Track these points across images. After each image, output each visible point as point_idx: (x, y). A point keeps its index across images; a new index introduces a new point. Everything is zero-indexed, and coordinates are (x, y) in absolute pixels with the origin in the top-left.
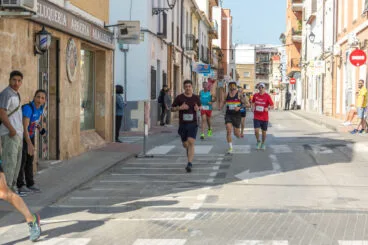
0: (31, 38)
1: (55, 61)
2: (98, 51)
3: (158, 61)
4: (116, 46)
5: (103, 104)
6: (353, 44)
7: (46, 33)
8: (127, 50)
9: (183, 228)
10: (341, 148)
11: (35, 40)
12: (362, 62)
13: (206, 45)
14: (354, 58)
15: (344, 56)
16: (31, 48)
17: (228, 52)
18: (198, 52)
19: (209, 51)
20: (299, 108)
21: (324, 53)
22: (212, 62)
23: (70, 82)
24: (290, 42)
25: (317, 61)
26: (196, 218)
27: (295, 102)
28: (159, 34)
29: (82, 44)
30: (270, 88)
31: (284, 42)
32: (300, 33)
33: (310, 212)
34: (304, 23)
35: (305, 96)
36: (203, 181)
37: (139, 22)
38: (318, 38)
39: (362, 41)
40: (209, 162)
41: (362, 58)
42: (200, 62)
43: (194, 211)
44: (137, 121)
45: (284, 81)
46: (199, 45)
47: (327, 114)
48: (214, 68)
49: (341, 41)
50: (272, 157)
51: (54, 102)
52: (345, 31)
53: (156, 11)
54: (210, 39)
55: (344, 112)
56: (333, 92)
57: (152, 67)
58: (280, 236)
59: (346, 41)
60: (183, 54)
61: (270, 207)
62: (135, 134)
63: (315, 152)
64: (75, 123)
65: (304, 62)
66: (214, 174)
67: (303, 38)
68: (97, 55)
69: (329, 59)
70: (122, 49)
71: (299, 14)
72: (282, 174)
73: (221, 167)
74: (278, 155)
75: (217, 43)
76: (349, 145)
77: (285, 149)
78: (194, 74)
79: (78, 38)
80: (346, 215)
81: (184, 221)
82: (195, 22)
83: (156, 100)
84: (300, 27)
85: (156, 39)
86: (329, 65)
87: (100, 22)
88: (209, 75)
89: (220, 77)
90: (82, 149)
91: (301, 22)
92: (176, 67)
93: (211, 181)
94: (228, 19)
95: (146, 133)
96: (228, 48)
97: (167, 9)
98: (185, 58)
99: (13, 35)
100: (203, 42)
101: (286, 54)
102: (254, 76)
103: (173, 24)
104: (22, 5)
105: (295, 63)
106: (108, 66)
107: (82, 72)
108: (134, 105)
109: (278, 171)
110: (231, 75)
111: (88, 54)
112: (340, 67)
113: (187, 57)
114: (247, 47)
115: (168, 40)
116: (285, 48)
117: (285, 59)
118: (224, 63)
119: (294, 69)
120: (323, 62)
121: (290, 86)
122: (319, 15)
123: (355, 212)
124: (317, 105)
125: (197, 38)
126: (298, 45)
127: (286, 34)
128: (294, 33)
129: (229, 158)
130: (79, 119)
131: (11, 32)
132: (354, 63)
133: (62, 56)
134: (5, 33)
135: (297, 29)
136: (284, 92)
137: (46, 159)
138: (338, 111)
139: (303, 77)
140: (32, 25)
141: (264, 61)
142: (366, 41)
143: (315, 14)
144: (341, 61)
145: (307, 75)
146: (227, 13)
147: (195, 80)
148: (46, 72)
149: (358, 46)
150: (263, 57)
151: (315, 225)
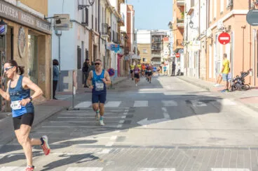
1: (10, 43)
2: (42, 36)
3: (82, 42)
4: (52, 32)
5: (44, 73)
6: (221, 29)
7: (4, 24)
8: (61, 35)
9: (100, 160)
10: (213, 103)
12: (227, 42)
13: (116, 31)
14: (222, 38)
15: (214, 38)
17: (132, 35)
18: (110, 36)
19: (118, 35)
20: (182, 74)
21: (200, 35)
22: (120, 43)
23: (21, 57)
24: (176, 28)
25: (195, 41)
26: (110, 152)
27: (179, 70)
28: (83, 23)
29: (29, 31)
30: (162, 60)
31: (171, 28)
32: (182, 21)
33: (191, 148)
34: (185, 14)
35: (186, 66)
36: (114, 126)
38: (196, 25)
39: (227, 26)
40: (119, 113)
41: (227, 38)
42: (112, 43)
43: (108, 147)
44: (67, 84)
45: (172, 56)
46: (111, 30)
47: (203, 78)
48: (122, 47)
49: (212, 27)
50: (164, 109)
52: (215, 19)
53: (80, 7)
54: (119, 26)
55: (215, 77)
56: (207, 63)
57: (78, 47)
58: (169, 165)
59: (216, 27)
60: (100, 37)
61: (162, 145)
62: (66, 94)
63: (194, 105)
65: (185, 41)
66: (122, 121)
67: (184, 25)
68: (40, 38)
69: (204, 39)
70: (57, 34)
71: (182, 8)
72: (171, 121)
73: (127, 117)
74: (167, 108)
75: (123, 29)
76: (218, 101)
77: (173, 103)
78: (107, 51)
79: (26, 26)
80: (216, 150)
81: (101, 155)
82: (108, 14)
83: (81, 70)
84: (183, 17)
85: (81, 27)
86: (203, 44)
87: (42, 16)
88: (119, 52)
89: (126, 54)
91: (183, 14)
92: (95, 46)
93: (120, 126)
94: (132, 12)
95: (74, 93)
96: (132, 32)
97: (88, 6)
98: (101, 40)
100: (114, 29)
101: (173, 36)
102: (150, 52)
103: (92, 16)
105: (180, 42)
106: (47, 46)
107: (29, 51)
108: (66, 73)
109: (168, 119)
110: (134, 51)
111: (33, 37)
112: (211, 45)
113: (103, 39)
114: (145, 32)
115: (89, 27)
116: (172, 32)
117: (172, 40)
118: (129, 43)
119: (179, 47)
120: (199, 42)
121: (176, 59)
122: (196, 8)
123: (223, 148)
124: (195, 72)
125: (110, 25)
126: (181, 30)
127: (173, 22)
128: (179, 21)
129: (133, 110)
132: (222, 42)
133: (15, 39)
135: (180, 19)
136: (172, 63)
137: (4, 111)
138: (210, 76)
139: (185, 52)
141: (157, 41)
142: (230, 27)
143: (193, 8)
144: (212, 41)
145: (188, 51)
146: (130, 7)
147: (109, 55)
148: (4, 51)
149: (224, 30)
150: (156, 38)
151: (194, 157)
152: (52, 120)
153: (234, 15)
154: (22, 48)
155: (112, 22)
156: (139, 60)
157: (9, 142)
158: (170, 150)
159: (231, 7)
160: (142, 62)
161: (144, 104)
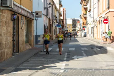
0: (11, 16)
2: (29, 20)
3: (46, 23)
4: (34, 18)
5: (31, 36)
6: (104, 17)
7: (15, 14)
8: (37, 20)
9: (60, 75)
10: (103, 49)
11: (12, 17)
12: (107, 23)
14: (105, 21)
15: (101, 21)
16: (11, 19)
17: (65, 20)
18: (57, 20)
19: (60, 20)
21: (94, 20)
22: (60, 23)
23: (22, 29)
24: (83, 17)
25: (92, 23)
28: (46, 15)
29: (25, 18)
30: (77, 31)
31: (81, 17)
32: (86, 15)
34: (87, 12)
37: (41, 11)
38: (92, 16)
39: (107, 16)
40: (63, 53)
41: (107, 21)
42: (57, 23)
43: (63, 69)
44: (40, 40)
45: (81, 29)
47: (95, 38)
48: (61, 25)
49: (99, 17)
50: (82, 51)
51: (17, 35)
52: (101, 14)
53: (45, 8)
55: (101, 38)
56: (97, 32)
57: (44, 25)
59: (102, 16)
60: (53, 21)
61: (86, 68)
62: (40, 45)
63: (95, 50)
64: (23, 41)
65: (87, 23)
66: (66, 57)
67: (87, 16)
69: (96, 22)
70: (36, 20)
71: (86, 9)
73: (68, 55)
74: (84, 51)
75: (62, 18)
76: (105, 48)
77: (86, 49)
79: (24, 16)
81: (60, 73)
82: (56, 12)
85: (45, 17)
86: (96, 24)
87: (30, 11)
88: (60, 27)
89: (63, 28)
90: (25, 49)
92: (51, 25)
93: (65, 59)
94: (65, 11)
97: (49, 8)
99: (6, 15)
100: (58, 18)
101: (82, 21)
102: (72, 27)
103: (50, 12)
104: (9, 6)
105: (85, 23)
106: (32, 24)
107: (25, 26)
108: (39, 36)
109: (85, 56)
110: (66, 27)
111: (27, 21)
114: (70, 19)
115: (49, 17)
116: (81, 19)
118: (64, 24)
119: (84, 25)
120: (94, 23)
121: (83, 30)
122: (92, 9)
124: (92, 35)
126: (85, 18)
127: (81, 15)
128: (84, 15)
129: (69, 52)
130: (24, 40)
131: (5, 14)
132: (105, 23)
133: (20, 21)
134: (4, 14)
135: (85, 14)
136: (81, 32)
137: (15, 52)
138: (99, 37)
139: (87, 27)
140: (11, 12)
141: (75, 23)
142: (108, 16)
143: (91, 9)
144: (100, 23)
145: (89, 27)
146: (64, 9)
147: (56, 28)
148: (15, 26)
149: (105, 18)
150: (74, 22)
151: (103, 74)
152: (36, 56)
153: (110, 12)
154: (23, 25)
155: (57, 15)
156: (67, 31)
157: (18, 66)
158: (91, 70)
159: (109, 8)
160: (68, 31)
161: (73, 49)
